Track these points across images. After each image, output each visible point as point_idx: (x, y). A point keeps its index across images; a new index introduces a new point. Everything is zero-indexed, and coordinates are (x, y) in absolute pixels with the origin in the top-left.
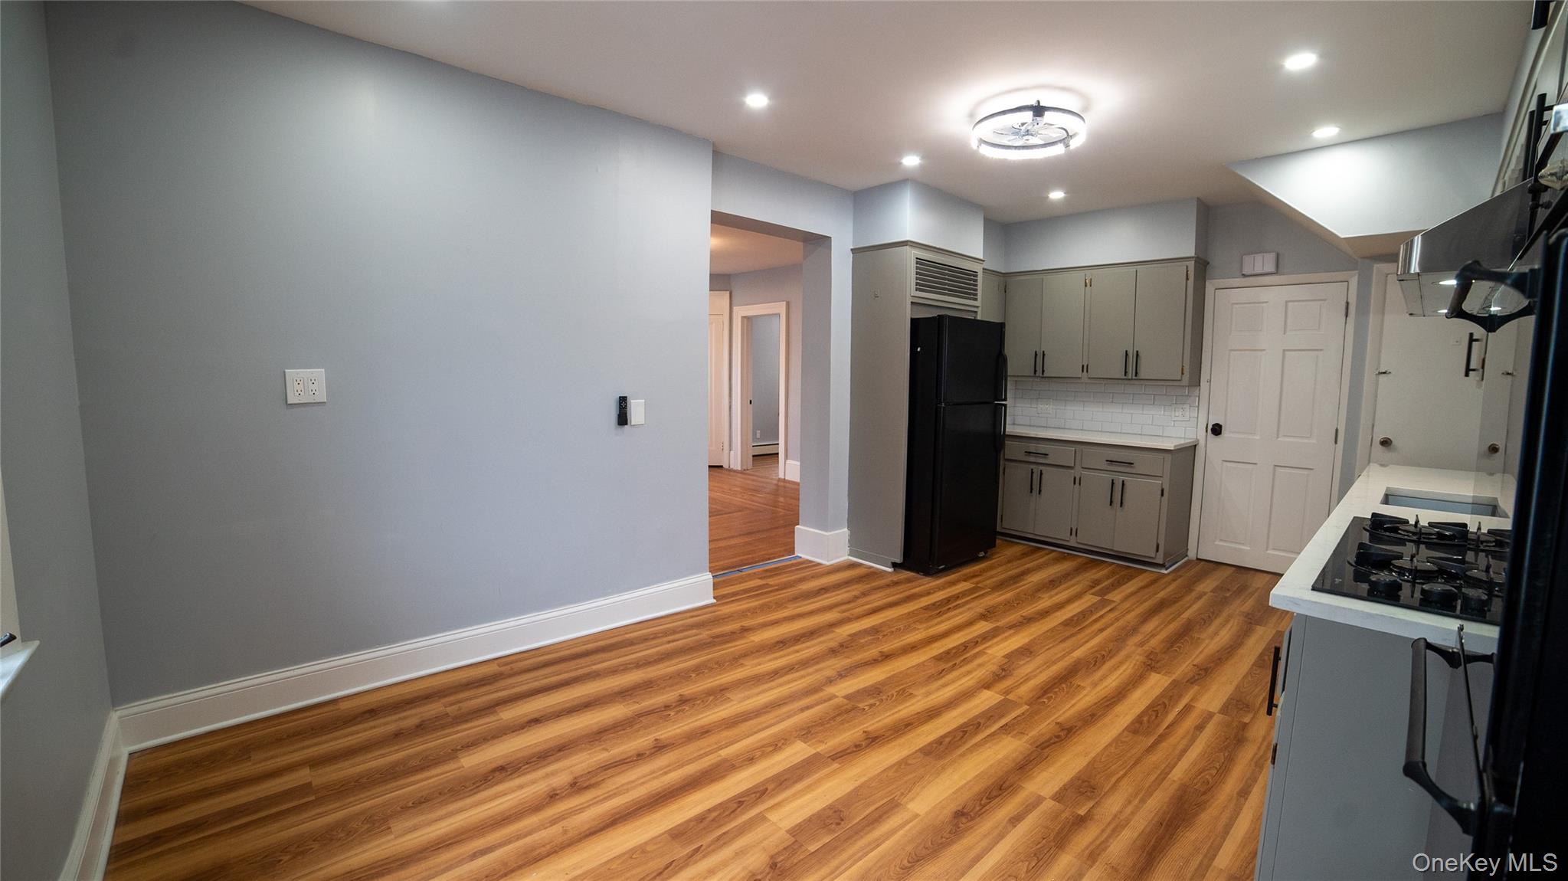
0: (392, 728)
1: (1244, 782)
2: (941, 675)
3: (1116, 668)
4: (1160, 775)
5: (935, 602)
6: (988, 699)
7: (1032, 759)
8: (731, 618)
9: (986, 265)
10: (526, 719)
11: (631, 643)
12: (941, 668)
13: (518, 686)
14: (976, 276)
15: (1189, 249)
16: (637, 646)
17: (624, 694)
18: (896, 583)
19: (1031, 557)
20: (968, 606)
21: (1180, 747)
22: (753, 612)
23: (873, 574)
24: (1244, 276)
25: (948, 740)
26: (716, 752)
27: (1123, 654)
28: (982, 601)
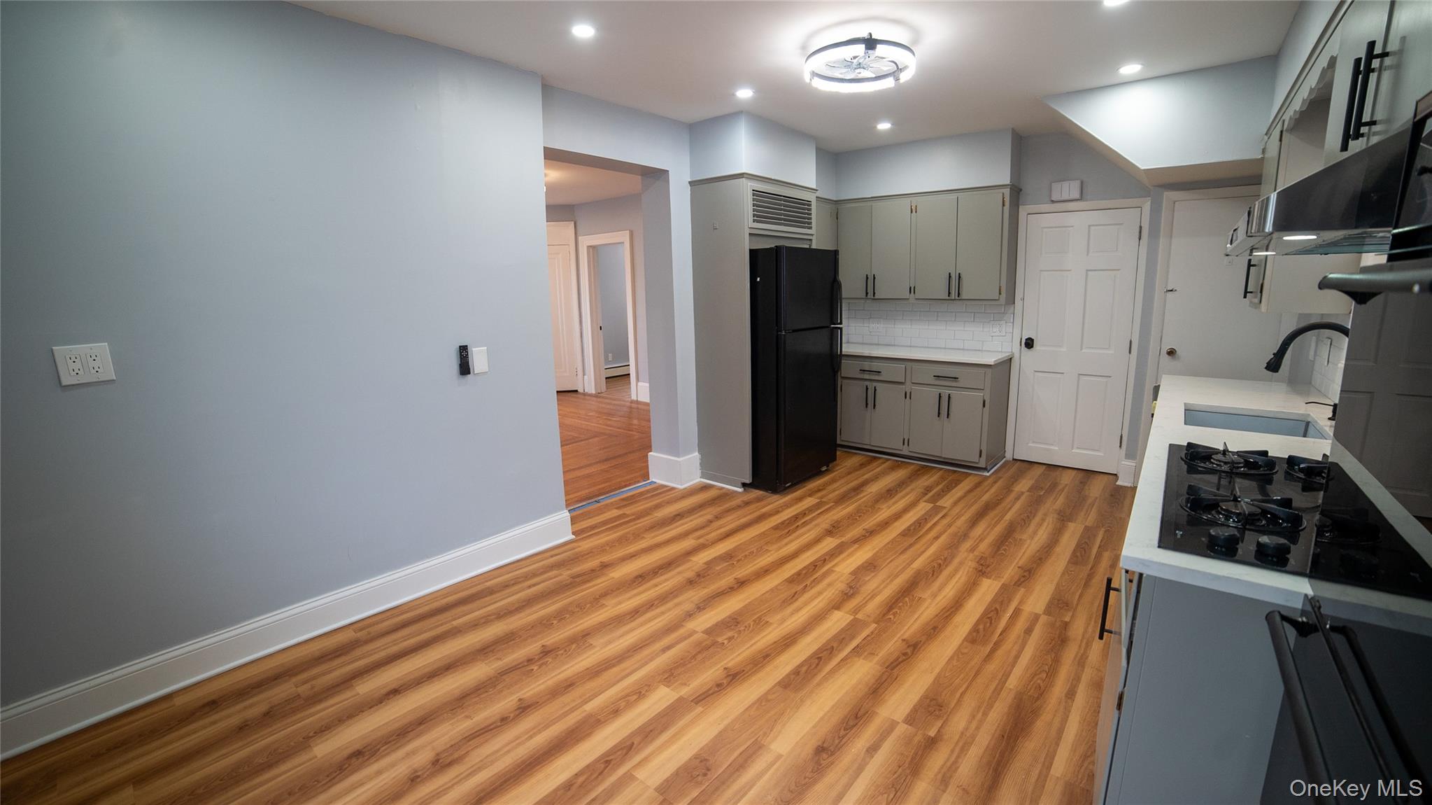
0: (235, 720)
1: (1070, 683)
2: (794, 598)
3: (951, 577)
4: (998, 684)
5: (785, 521)
6: (838, 621)
7: (882, 681)
8: (591, 554)
9: (818, 194)
10: (384, 691)
11: (491, 591)
12: (794, 591)
13: (375, 653)
14: (810, 205)
15: (1004, 177)
16: (498, 595)
17: (485, 651)
18: (747, 503)
19: (869, 467)
20: (814, 523)
21: (1014, 653)
22: (611, 545)
23: (725, 496)
24: (1053, 202)
25: (804, 669)
26: (581, 707)
27: (956, 561)
28: (826, 516)
